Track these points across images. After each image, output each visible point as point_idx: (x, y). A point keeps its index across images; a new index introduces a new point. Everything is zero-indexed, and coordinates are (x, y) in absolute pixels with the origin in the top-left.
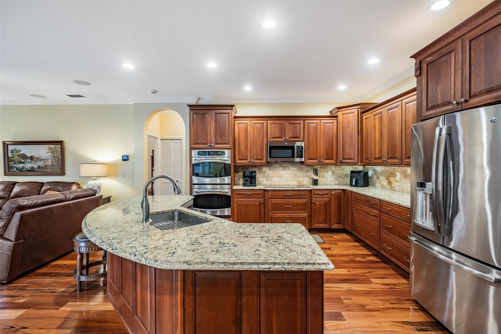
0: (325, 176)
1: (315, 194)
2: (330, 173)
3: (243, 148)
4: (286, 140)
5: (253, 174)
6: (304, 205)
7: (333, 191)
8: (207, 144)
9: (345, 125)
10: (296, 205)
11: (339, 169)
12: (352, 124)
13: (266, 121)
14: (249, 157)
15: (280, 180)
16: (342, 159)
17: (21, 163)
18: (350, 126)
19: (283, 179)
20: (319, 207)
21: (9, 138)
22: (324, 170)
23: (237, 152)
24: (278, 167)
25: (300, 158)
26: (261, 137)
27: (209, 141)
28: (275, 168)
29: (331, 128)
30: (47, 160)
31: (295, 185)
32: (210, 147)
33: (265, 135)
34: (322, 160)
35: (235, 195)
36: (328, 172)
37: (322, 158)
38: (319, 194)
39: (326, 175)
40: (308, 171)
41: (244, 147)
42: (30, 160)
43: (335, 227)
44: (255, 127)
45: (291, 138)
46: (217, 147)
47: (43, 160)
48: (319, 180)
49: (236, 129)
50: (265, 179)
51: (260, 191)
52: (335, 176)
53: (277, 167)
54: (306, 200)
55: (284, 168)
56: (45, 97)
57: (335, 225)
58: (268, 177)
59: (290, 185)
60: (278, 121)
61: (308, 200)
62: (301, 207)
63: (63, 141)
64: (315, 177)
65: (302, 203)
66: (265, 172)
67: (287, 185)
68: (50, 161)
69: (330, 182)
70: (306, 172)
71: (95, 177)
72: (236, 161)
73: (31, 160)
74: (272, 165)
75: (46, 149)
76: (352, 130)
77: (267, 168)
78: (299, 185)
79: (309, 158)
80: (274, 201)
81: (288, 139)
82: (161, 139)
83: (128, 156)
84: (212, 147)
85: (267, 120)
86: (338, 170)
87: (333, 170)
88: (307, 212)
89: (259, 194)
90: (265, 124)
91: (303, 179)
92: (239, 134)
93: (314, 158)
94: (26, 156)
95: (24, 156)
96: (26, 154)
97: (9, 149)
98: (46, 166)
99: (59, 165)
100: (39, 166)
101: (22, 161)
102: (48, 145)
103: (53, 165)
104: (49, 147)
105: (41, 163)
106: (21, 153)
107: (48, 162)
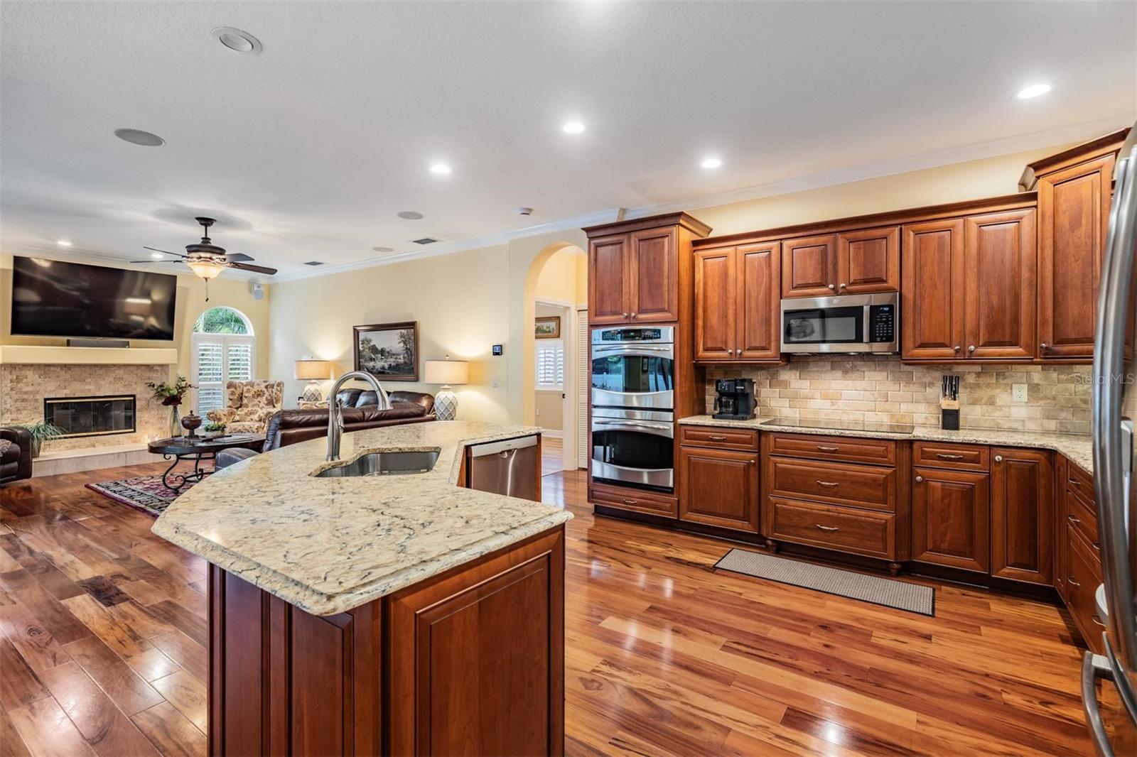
0: (999, 402)
1: (925, 455)
2: (1021, 392)
3: (714, 320)
4: (840, 291)
5: (737, 387)
6: (883, 484)
7: (1001, 451)
8: (621, 314)
9: (1064, 220)
10: (853, 483)
11: (1063, 377)
12: (1093, 214)
13: (778, 243)
14: (731, 343)
15: (833, 408)
16: (1051, 340)
17: (371, 359)
18: (1084, 221)
19: (841, 404)
20: (943, 498)
21: (360, 321)
22: (994, 381)
23: (700, 332)
24: (827, 371)
25: (882, 341)
26: (763, 287)
27: (626, 306)
28: (818, 371)
29: (1009, 237)
30: (399, 355)
31: (882, 425)
32: (627, 321)
33: (775, 283)
34: (972, 348)
35: (683, 438)
36: (1011, 388)
37: (969, 339)
38: (940, 458)
39: (1002, 397)
40: (931, 384)
41: (719, 317)
42: (379, 355)
43: (1009, 574)
44: (748, 260)
45: (854, 283)
46: (642, 319)
47: (394, 355)
48: (961, 412)
49: (699, 272)
50: (786, 402)
51: (748, 432)
52: (1042, 402)
53: (825, 369)
54: (890, 471)
55: (846, 372)
56: (391, 250)
57: (1008, 570)
58: (794, 399)
59: (864, 424)
60: (812, 240)
61: (894, 471)
62: (870, 491)
63: (416, 322)
64: (948, 404)
65: (874, 480)
66: (785, 384)
67: (856, 422)
68: (402, 357)
69: (1024, 421)
70: (925, 386)
71: (448, 385)
72: (697, 354)
73: (382, 355)
74: (809, 364)
75: (398, 337)
76: (1093, 237)
77: (794, 372)
78: (897, 426)
79: (918, 342)
80: (784, 463)
81: (843, 287)
82: (579, 311)
83: (501, 346)
84: (631, 319)
85: (781, 240)
86: (1059, 381)
87: (1036, 381)
88: (890, 509)
89: (745, 442)
90: (775, 253)
91: (912, 407)
92: (705, 284)
93: (940, 340)
94: (377, 349)
95: (374, 349)
96: (377, 346)
97: (360, 339)
98: (397, 365)
99: (411, 364)
100: (390, 365)
101: (373, 356)
102: (400, 331)
103: (405, 363)
104: (401, 332)
105: (392, 360)
106: (372, 344)
107: (400, 359)
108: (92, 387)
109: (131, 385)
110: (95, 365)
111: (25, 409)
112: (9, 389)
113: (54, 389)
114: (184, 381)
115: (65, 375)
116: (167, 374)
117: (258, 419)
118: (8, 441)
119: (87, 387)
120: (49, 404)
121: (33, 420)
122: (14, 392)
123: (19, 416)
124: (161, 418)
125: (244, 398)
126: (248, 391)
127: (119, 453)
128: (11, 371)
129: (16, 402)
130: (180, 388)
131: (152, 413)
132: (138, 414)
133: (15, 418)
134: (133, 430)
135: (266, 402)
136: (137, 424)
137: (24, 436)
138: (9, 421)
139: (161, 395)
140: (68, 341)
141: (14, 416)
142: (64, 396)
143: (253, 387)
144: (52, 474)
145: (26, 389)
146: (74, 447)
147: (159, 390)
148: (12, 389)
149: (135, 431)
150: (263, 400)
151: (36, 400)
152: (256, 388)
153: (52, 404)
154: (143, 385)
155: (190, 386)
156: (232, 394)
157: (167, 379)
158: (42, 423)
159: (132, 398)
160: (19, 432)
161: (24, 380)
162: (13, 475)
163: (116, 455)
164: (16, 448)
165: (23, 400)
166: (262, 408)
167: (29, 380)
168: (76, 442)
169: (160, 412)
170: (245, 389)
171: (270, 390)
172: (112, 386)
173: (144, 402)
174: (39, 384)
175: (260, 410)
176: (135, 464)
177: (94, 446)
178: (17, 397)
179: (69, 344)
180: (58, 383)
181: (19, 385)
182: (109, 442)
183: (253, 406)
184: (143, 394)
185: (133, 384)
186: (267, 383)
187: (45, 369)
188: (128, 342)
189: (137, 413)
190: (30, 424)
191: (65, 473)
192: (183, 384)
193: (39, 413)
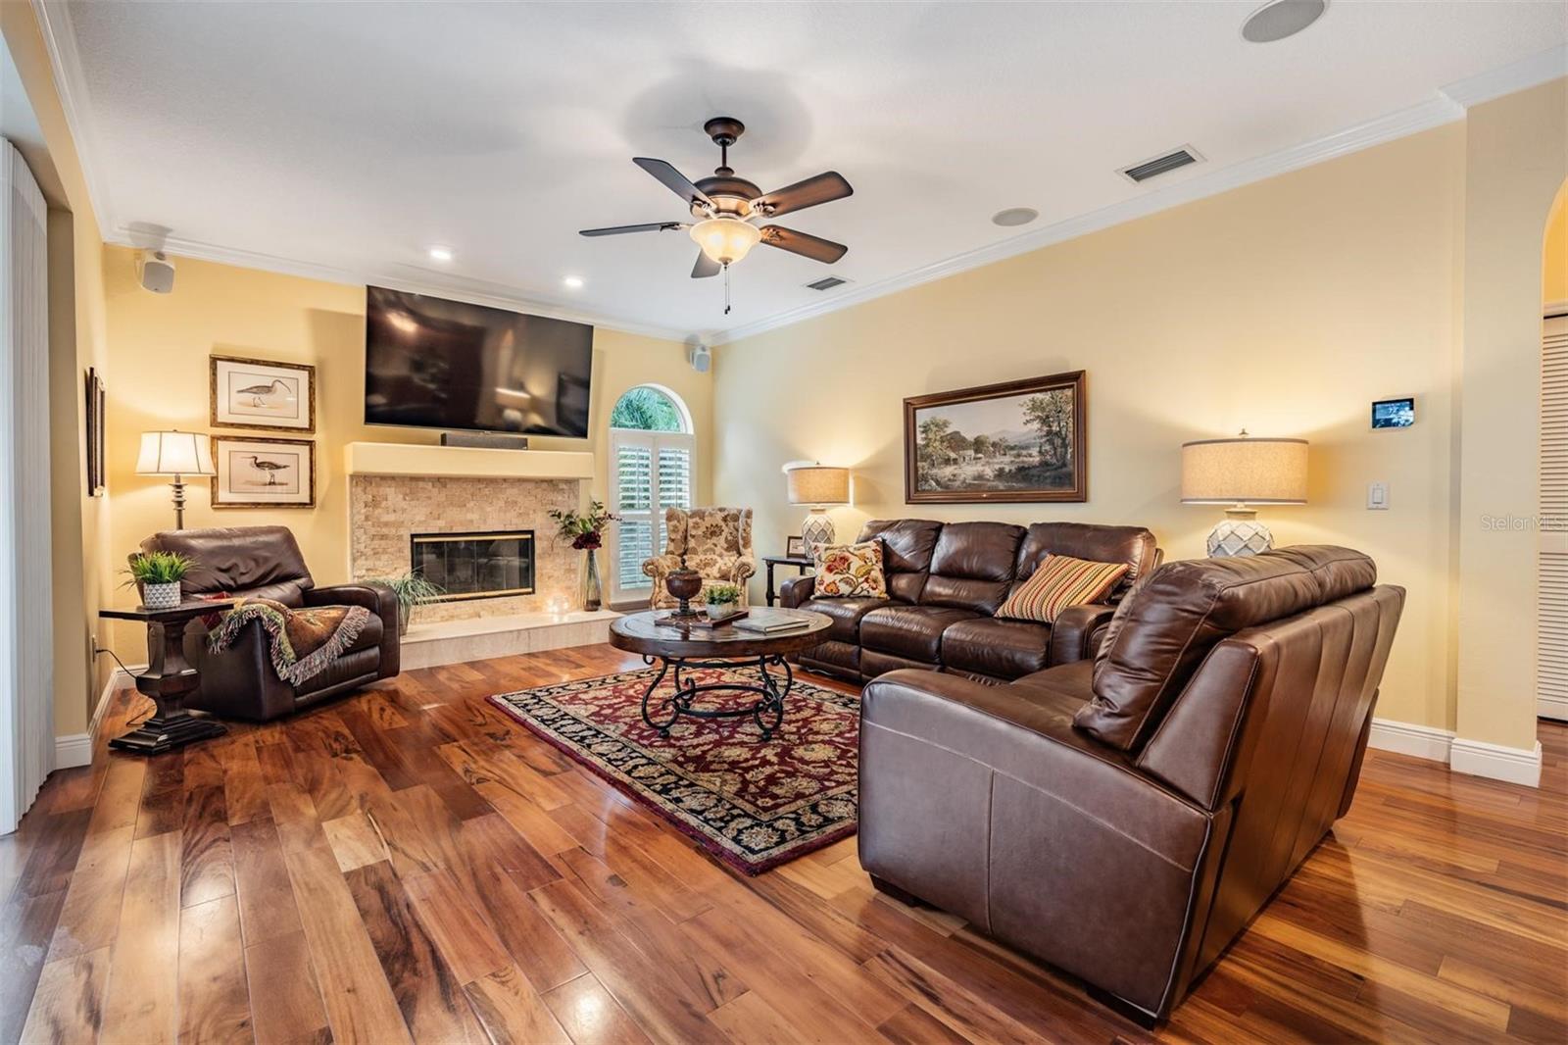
17: (947, 461)
21: (920, 387)
30: (1027, 447)
42: (971, 453)
47: (1012, 448)
63: (1081, 373)
68: (1034, 451)
73: (977, 451)
75: (1024, 410)
83: (1410, 401)
94: (964, 440)
95: (956, 441)
96: (963, 434)
97: (919, 423)
98: (1021, 469)
99: (1064, 465)
100: (1001, 470)
101: (953, 455)
102: (1031, 396)
103: (1044, 464)
104: (1033, 400)
105: (1007, 459)
106: (949, 431)
107: (1030, 456)
108: (474, 516)
109: (528, 514)
110: (479, 480)
111: (385, 551)
112: (363, 517)
113: (423, 519)
114: (601, 507)
115: (438, 495)
116: (577, 497)
117: (718, 575)
118: (365, 610)
119: (469, 516)
120: (417, 543)
121: (395, 572)
122: (370, 523)
123: (377, 563)
124: (570, 570)
125: (689, 538)
126: (696, 526)
127: (519, 631)
128: (365, 488)
129: (372, 540)
130: (596, 520)
131: (558, 561)
132: (538, 563)
133: (371, 567)
134: (530, 590)
135: (726, 546)
136: (536, 579)
137: (388, 599)
138: (364, 572)
139: (570, 532)
140: (443, 437)
141: (370, 564)
142: (437, 532)
143: (702, 518)
144: (426, 666)
145: (386, 518)
146: (452, 617)
147: (567, 522)
148: (367, 518)
149: (533, 592)
150: (721, 541)
151: (400, 538)
152: (708, 521)
153: (422, 543)
154: (545, 513)
155: (610, 516)
156: (674, 531)
157: (577, 505)
158: (409, 577)
159: (529, 536)
160: (381, 592)
161: (384, 504)
162: (372, 672)
163: (515, 634)
164: (377, 622)
165: (383, 537)
166: (721, 556)
167: (390, 503)
168: (456, 608)
169: (568, 560)
170: (691, 522)
171: (731, 524)
172: (502, 514)
173: (546, 543)
174: (404, 511)
175: (719, 559)
176: (541, 650)
177: (480, 617)
178: (373, 531)
179: (444, 441)
180: (429, 510)
181: (376, 512)
182: (498, 609)
183: (705, 552)
184: (545, 530)
185: (531, 512)
186: (726, 513)
187: (411, 482)
188: (526, 440)
189: (536, 561)
190: (394, 577)
191: (445, 664)
192: (600, 513)
193: (404, 558)
